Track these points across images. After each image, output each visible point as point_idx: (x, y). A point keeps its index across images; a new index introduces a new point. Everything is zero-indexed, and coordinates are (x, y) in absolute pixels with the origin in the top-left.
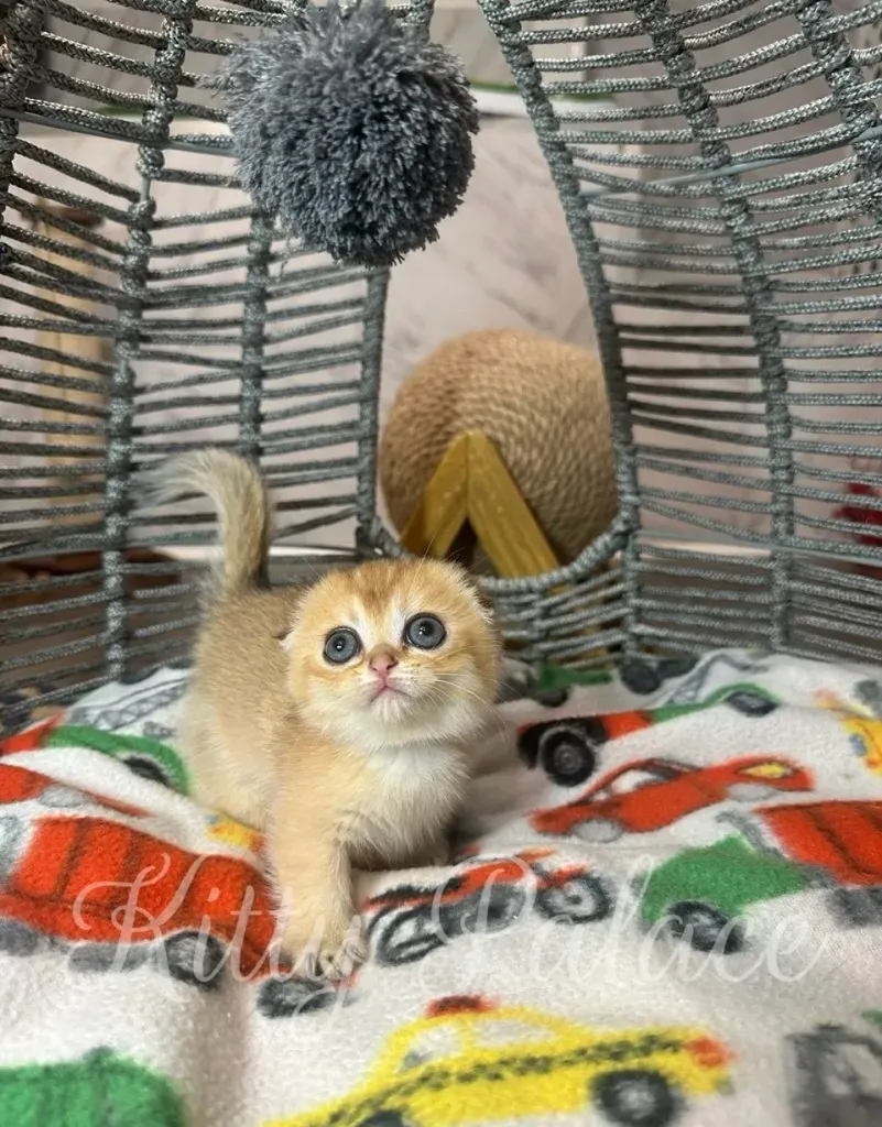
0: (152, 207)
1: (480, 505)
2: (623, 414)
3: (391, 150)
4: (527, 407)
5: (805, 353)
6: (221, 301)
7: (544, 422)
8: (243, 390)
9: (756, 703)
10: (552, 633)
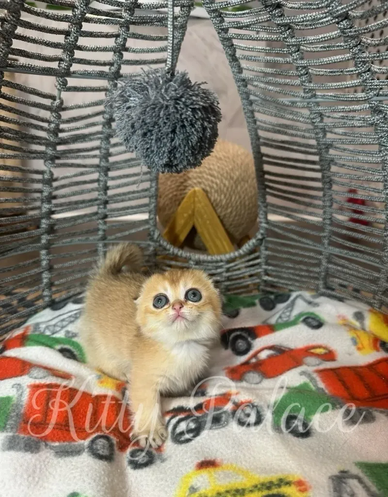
0: (62, 103)
1: (200, 220)
2: (263, 191)
3: (187, 139)
4: (220, 176)
5: (341, 176)
6: (91, 140)
7: (227, 183)
8: (99, 176)
9: (315, 323)
10: (230, 278)
